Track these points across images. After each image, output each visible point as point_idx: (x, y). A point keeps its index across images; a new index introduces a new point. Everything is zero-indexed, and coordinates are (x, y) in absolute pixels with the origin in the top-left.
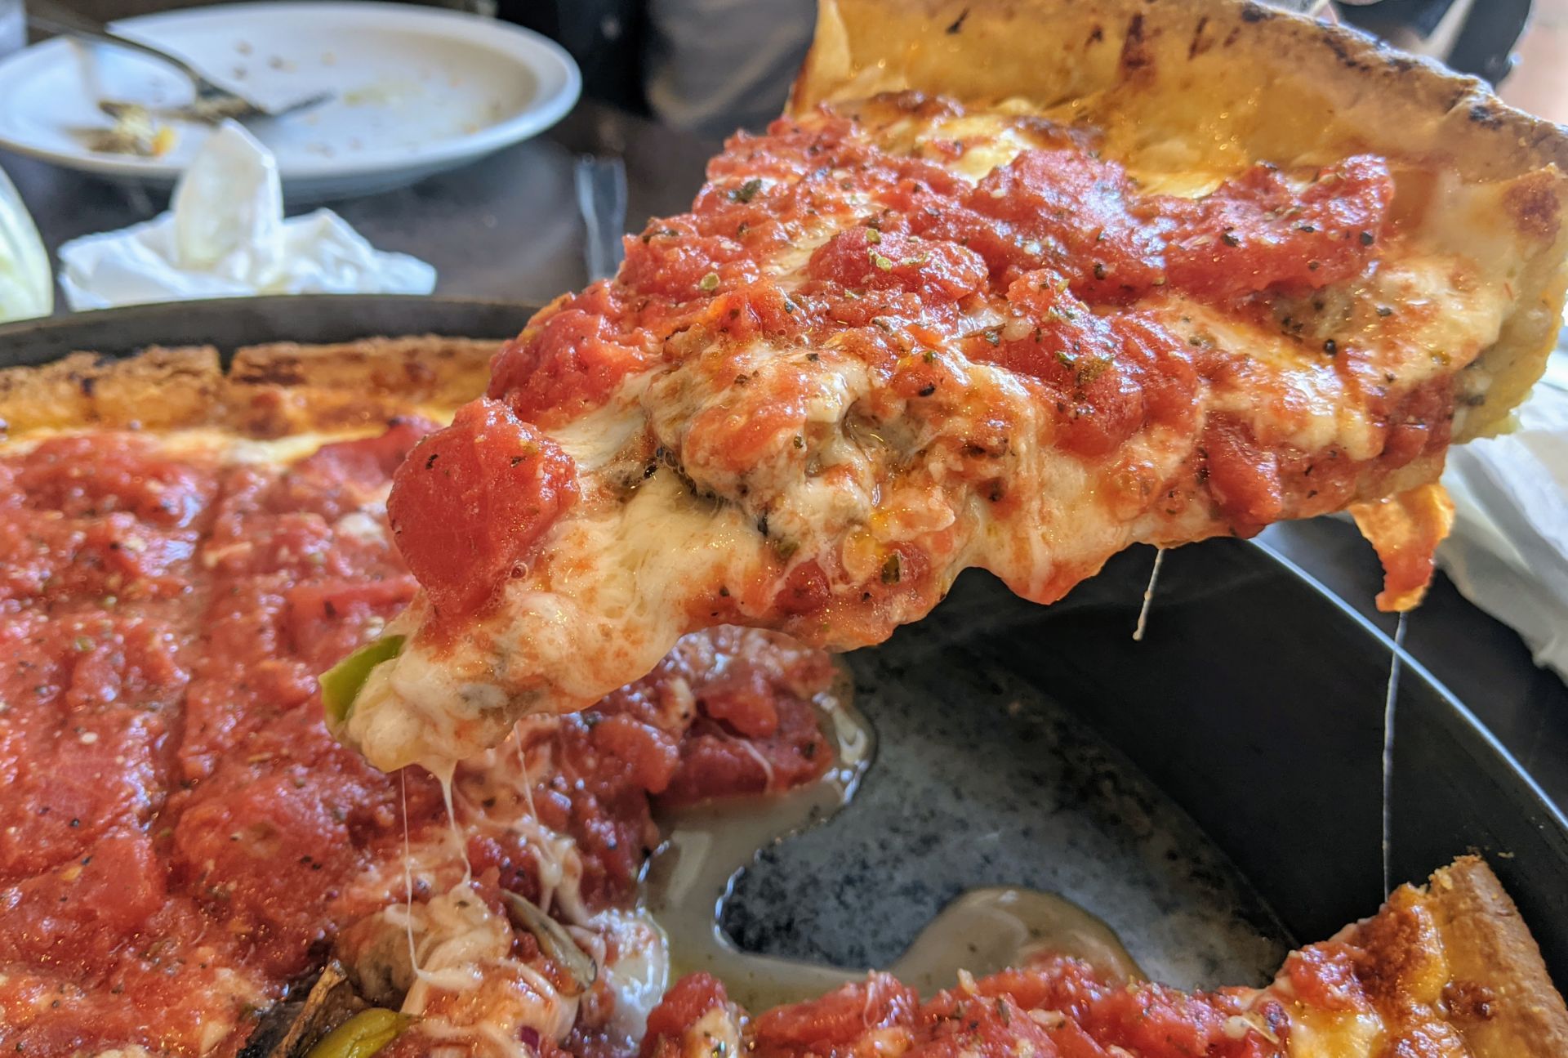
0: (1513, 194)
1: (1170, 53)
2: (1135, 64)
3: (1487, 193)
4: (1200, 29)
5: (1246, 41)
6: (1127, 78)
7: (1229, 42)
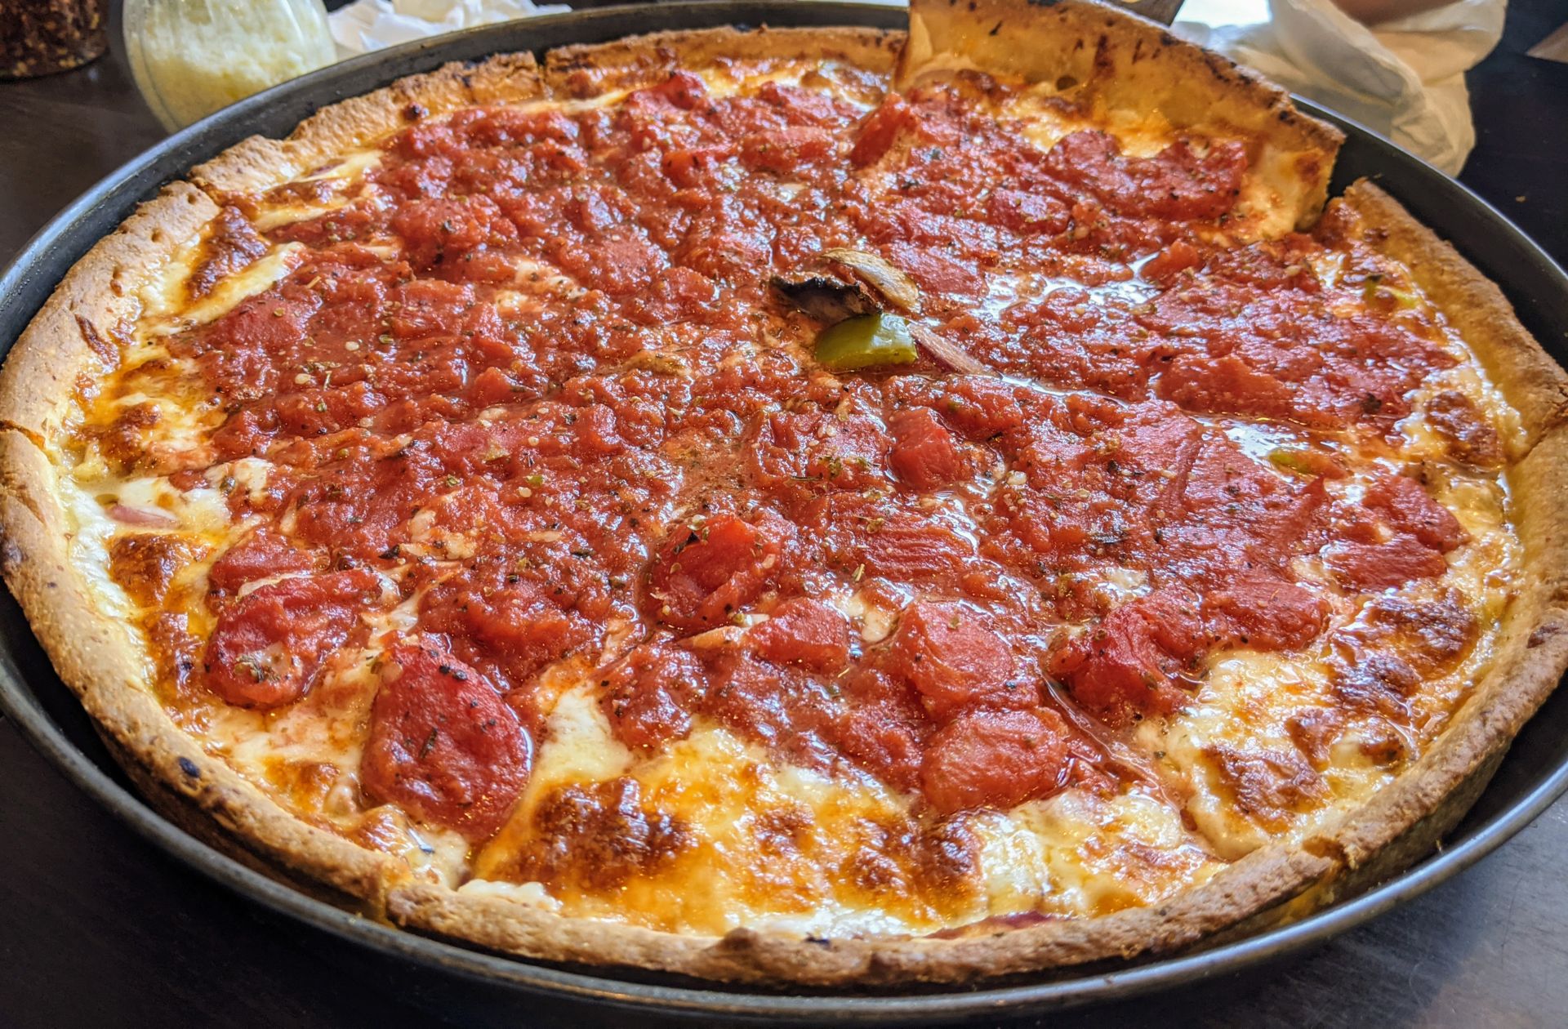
0: (1299, 162)
1: (1122, 58)
2: (1103, 65)
3: (1288, 158)
4: (1138, 47)
5: (1164, 57)
6: (1099, 73)
7: (1155, 56)
